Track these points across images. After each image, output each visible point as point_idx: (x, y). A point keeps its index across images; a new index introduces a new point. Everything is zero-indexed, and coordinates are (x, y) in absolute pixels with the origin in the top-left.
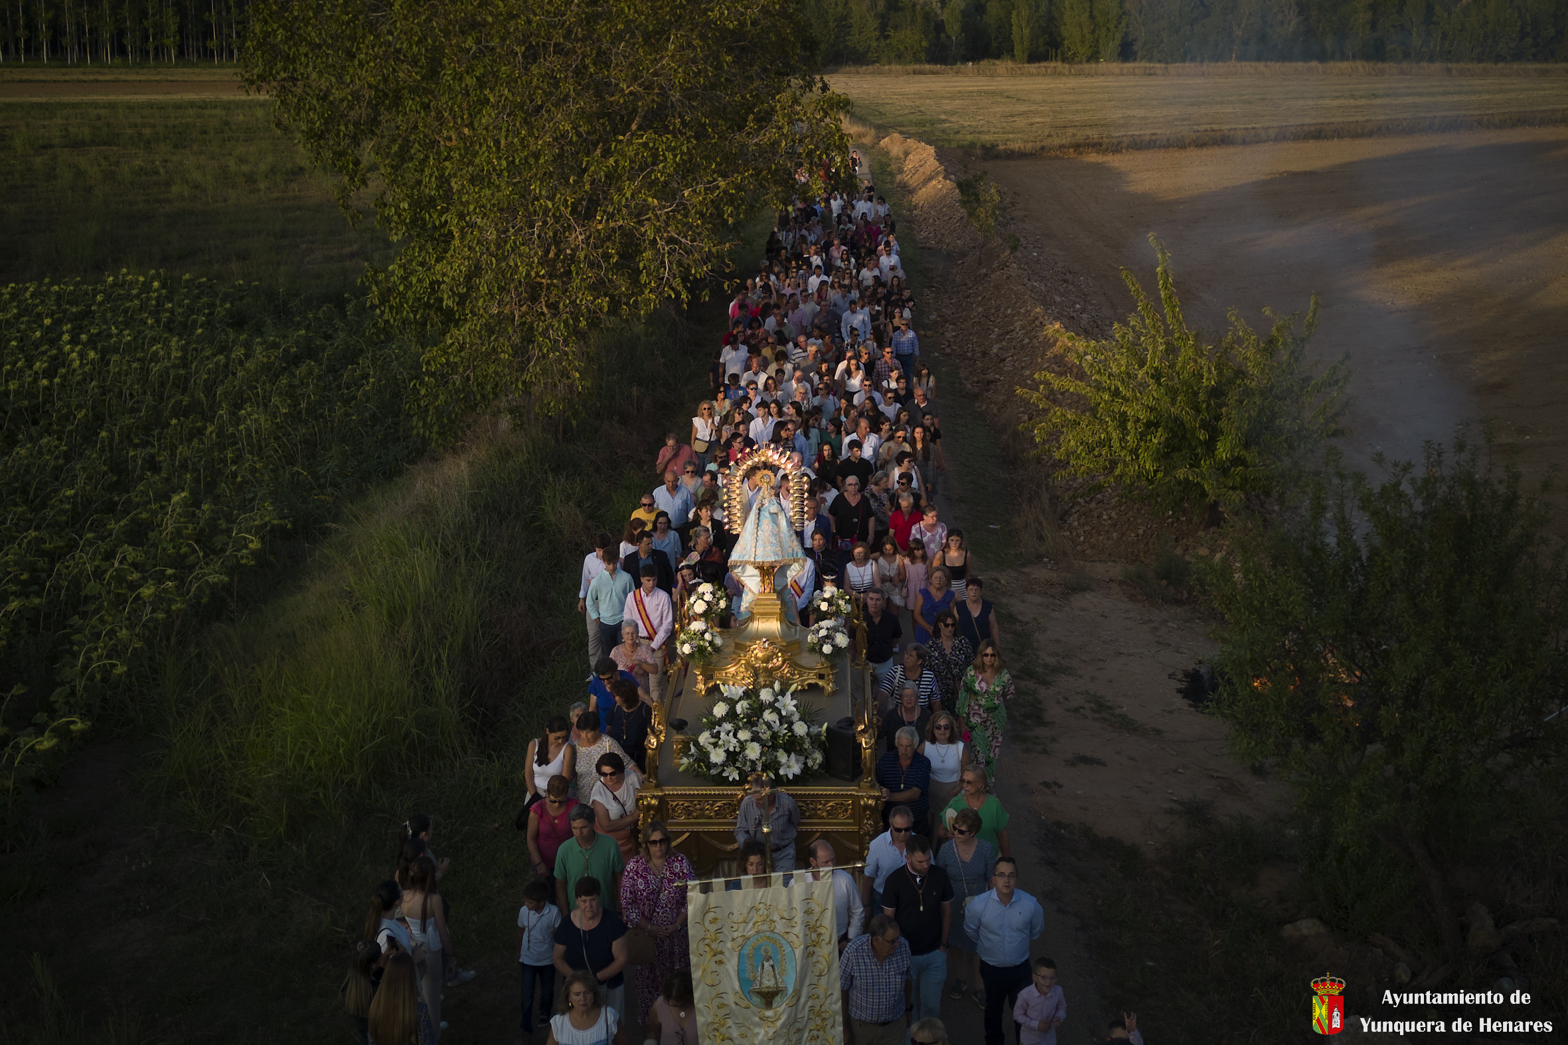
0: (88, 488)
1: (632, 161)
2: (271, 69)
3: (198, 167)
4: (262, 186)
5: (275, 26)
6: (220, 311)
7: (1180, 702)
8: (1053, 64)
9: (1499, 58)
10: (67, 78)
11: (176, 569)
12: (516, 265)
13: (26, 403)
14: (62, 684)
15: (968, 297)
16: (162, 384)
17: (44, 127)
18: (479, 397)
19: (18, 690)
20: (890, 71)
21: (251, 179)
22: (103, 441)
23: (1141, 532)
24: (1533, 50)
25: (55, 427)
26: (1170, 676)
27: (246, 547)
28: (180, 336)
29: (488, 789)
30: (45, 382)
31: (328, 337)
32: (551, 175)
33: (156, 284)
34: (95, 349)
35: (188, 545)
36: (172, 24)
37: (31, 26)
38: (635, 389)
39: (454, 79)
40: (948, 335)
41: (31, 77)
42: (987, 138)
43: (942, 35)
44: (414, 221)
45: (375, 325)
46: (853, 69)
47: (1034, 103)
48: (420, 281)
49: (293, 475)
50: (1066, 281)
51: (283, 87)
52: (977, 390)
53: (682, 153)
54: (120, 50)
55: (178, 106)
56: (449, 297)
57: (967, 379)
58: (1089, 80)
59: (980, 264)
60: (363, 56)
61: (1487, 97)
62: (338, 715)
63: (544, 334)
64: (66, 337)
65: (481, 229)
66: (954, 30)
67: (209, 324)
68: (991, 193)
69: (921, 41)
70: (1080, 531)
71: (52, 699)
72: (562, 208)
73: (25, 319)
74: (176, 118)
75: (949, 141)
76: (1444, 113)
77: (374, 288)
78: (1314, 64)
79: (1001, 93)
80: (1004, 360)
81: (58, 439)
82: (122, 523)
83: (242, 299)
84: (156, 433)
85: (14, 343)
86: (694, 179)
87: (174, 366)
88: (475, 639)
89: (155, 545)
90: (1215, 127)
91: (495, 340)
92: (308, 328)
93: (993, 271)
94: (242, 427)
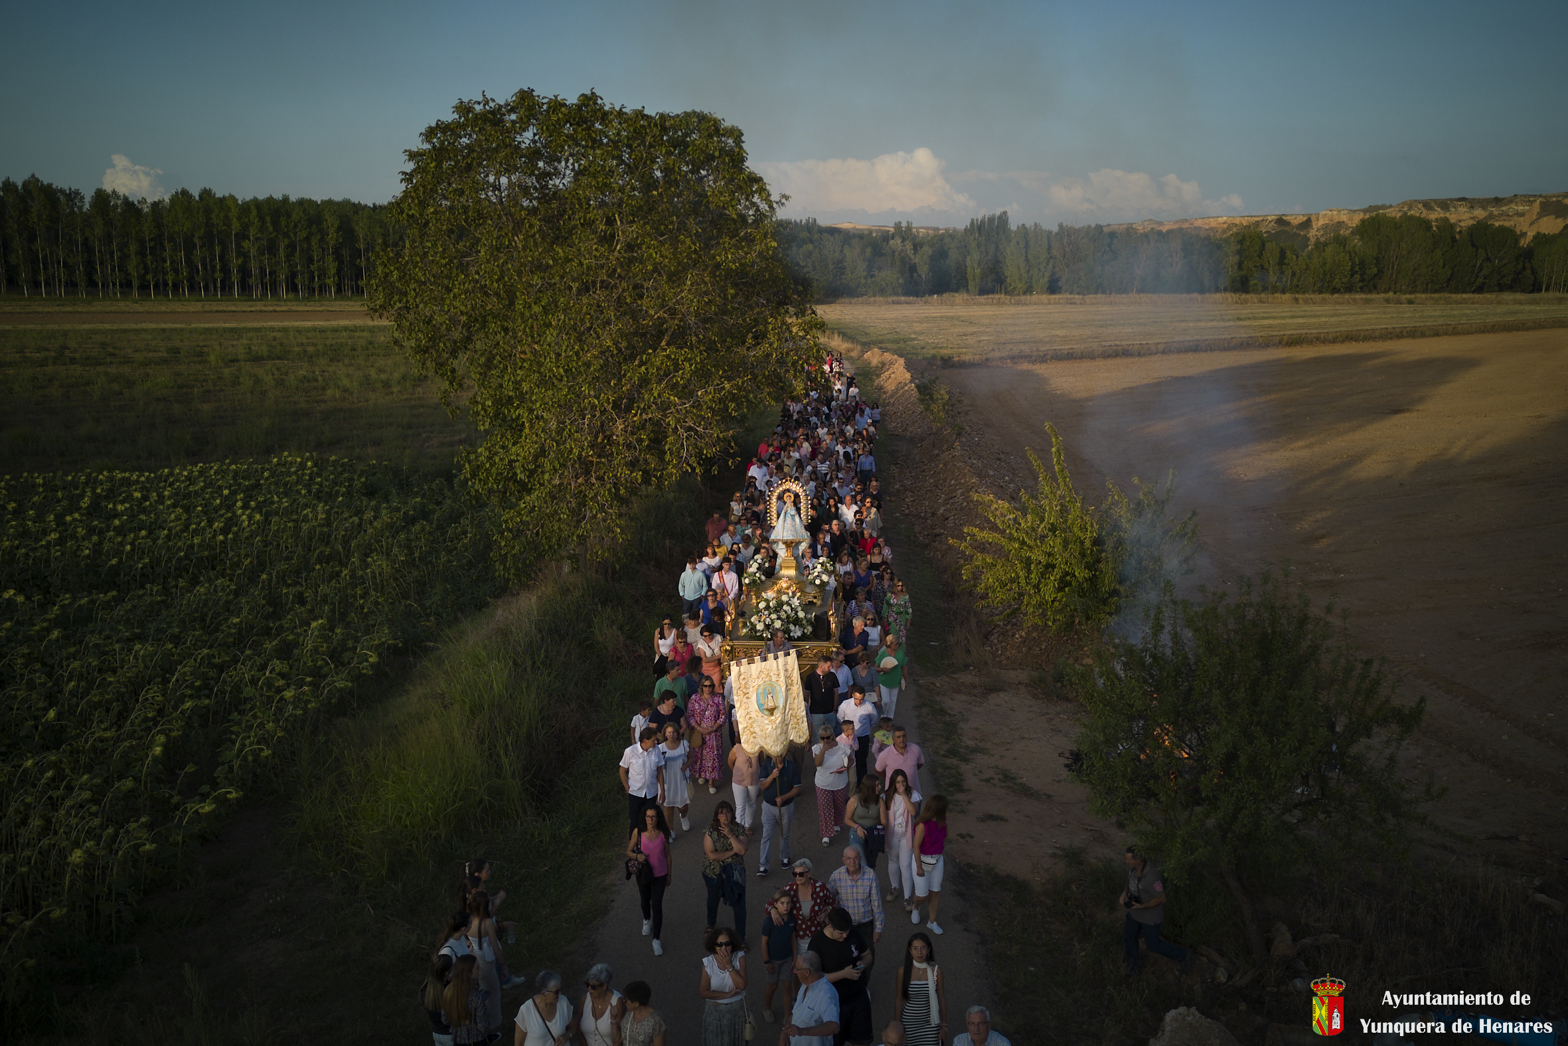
0: (250, 617)
1: (658, 369)
2: (390, 300)
3: (348, 376)
4: (395, 390)
5: (392, 268)
6: (357, 484)
7: (1065, 773)
8: (997, 296)
9: (1335, 291)
10: (253, 309)
11: (314, 677)
12: (571, 448)
13: (206, 553)
14: (223, 764)
15: (924, 471)
16: (311, 539)
17: (233, 346)
18: (547, 547)
19: (190, 768)
20: (875, 301)
21: (387, 385)
22: (263, 582)
23: (1043, 647)
24: (1361, 284)
25: (228, 571)
26: (1060, 755)
27: (367, 660)
28: (326, 503)
29: (541, 842)
30: (221, 537)
31: (438, 503)
32: (598, 378)
33: (309, 464)
34: (260, 513)
35: (322, 659)
36: (332, 267)
37: (226, 270)
38: (667, 542)
39: (524, 307)
40: (907, 500)
41: (225, 309)
42: (944, 352)
43: (915, 274)
44: (496, 415)
45: (468, 493)
46: (847, 300)
47: (983, 325)
48: (501, 460)
49: (406, 606)
50: (999, 459)
51: (400, 314)
52: (927, 541)
53: (697, 363)
54: (293, 288)
55: (336, 330)
56: (521, 472)
57: (920, 533)
58: (1025, 308)
59: (934, 446)
60: (456, 290)
61: (1324, 319)
62: (426, 786)
63: (594, 498)
64: (239, 504)
65: (546, 421)
66: (924, 271)
67: (349, 494)
68: (942, 393)
69: (898, 279)
70: (999, 646)
71: (215, 775)
72: (606, 405)
73: (209, 490)
74: (333, 339)
75: (917, 355)
76: (1291, 332)
77: (467, 466)
78: (1195, 295)
79: (958, 318)
80: (947, 519)
81: (230, 580)
82: (274, 643)
83: (374, 474)
84: (304, 575)
85: (200, 508)
86: (707, 382)
87: (320, 525)
88: (536, 729)
89: (298, 660)
90: (1117, 343)
91: (557, 504)
92: (423, 496)
93: (943, 452)
94: (368, 571)
